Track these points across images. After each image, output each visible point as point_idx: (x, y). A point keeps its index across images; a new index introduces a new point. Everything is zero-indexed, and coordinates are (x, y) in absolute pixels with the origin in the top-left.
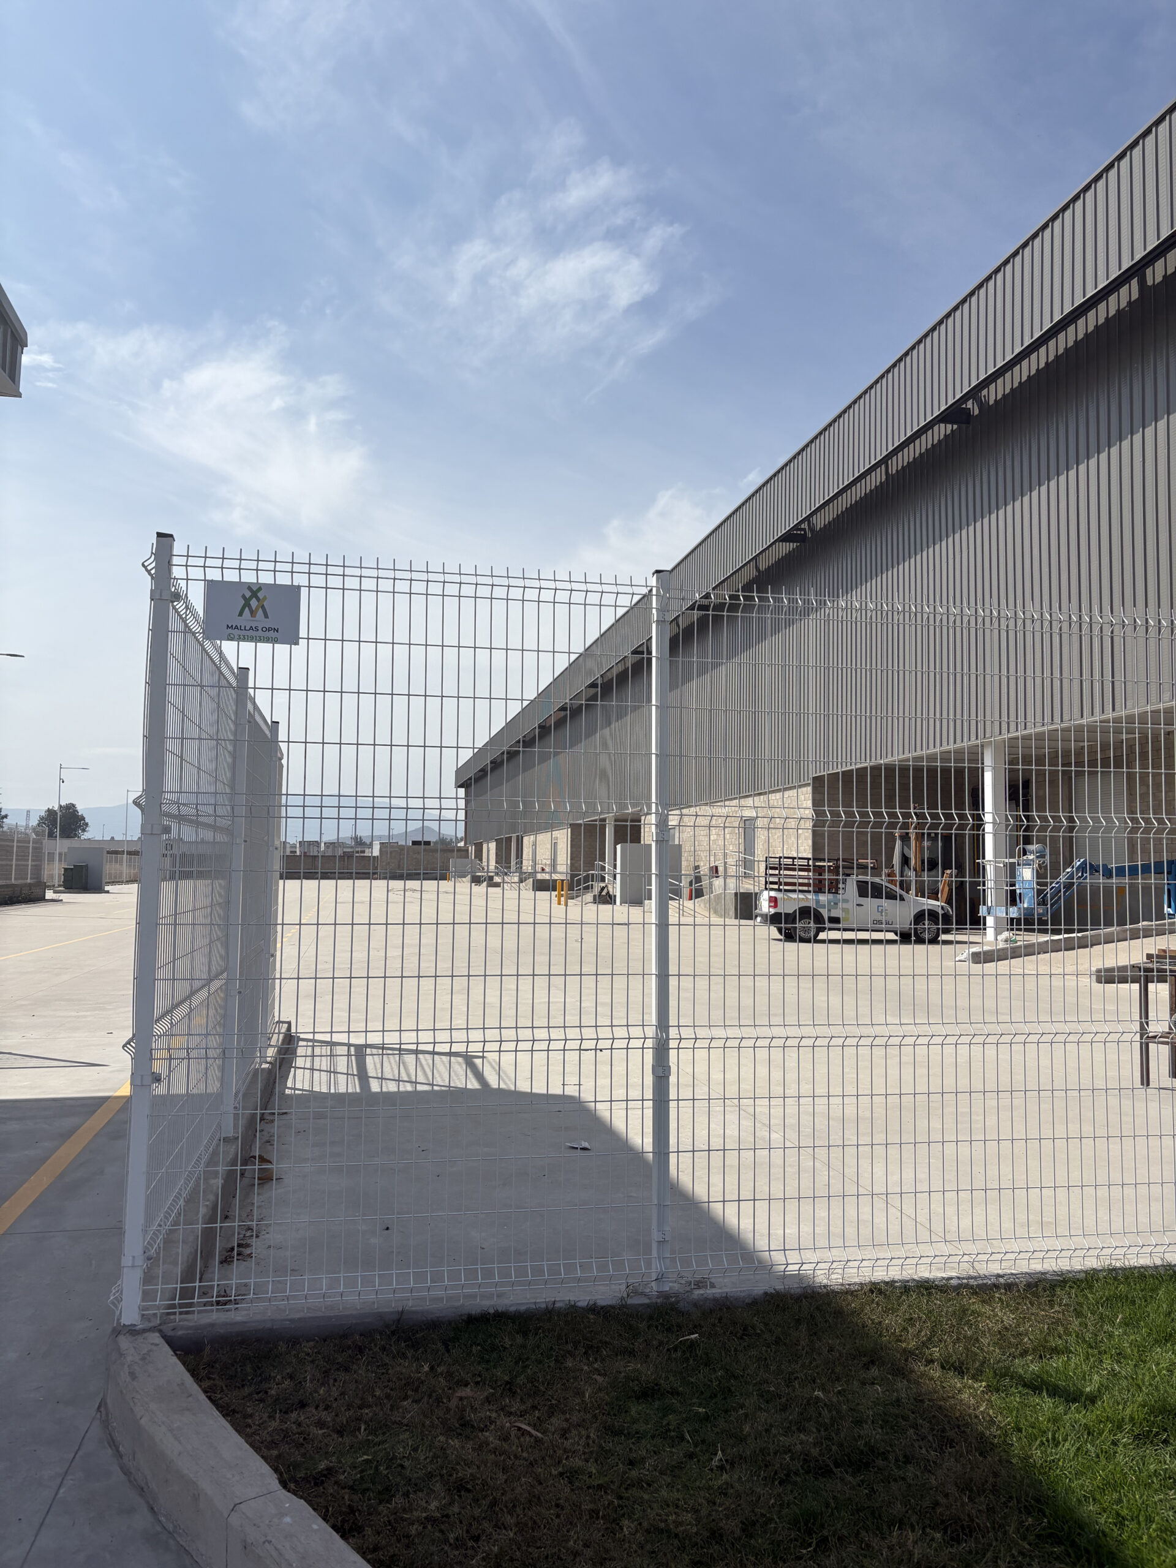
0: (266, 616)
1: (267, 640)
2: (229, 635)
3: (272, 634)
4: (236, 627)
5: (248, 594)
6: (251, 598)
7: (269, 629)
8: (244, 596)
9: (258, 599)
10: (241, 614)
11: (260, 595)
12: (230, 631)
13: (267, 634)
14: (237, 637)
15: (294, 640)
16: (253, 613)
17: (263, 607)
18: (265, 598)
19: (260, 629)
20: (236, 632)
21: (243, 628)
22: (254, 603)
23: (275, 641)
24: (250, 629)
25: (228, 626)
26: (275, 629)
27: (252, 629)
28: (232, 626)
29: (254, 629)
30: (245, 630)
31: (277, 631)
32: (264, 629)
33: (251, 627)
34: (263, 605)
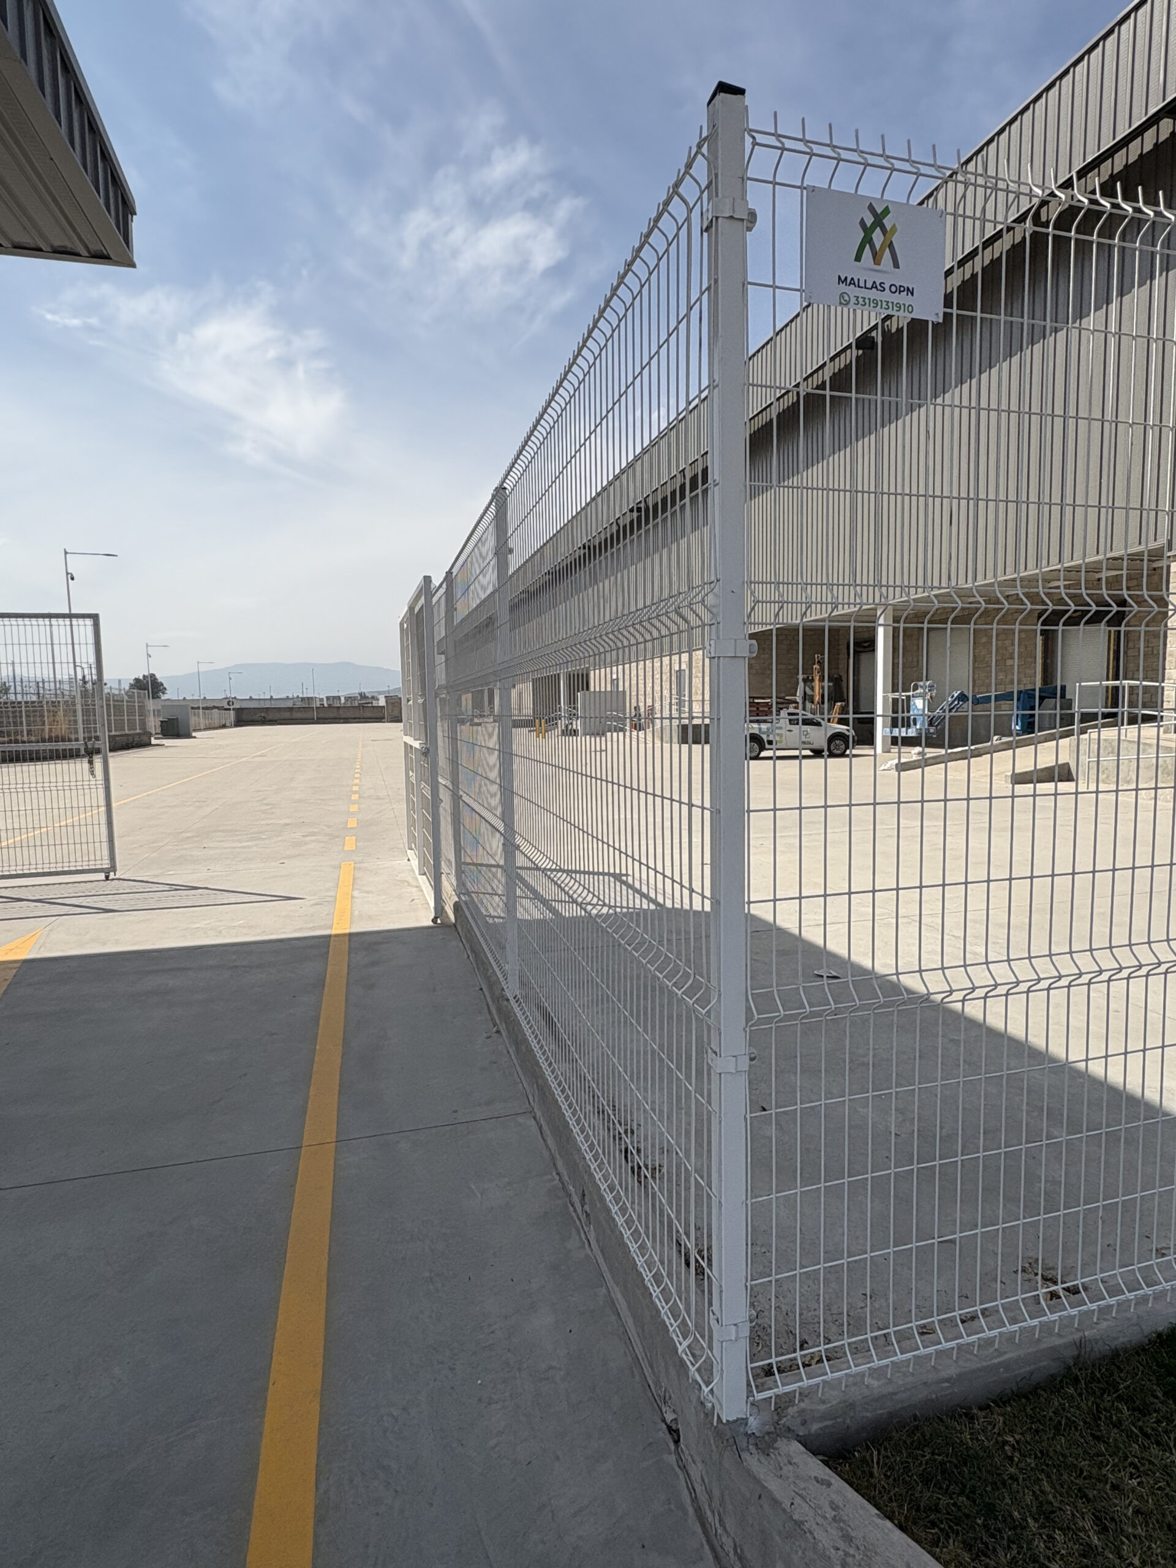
0: (896, 265)
2: (842, 295)
3: (903, 298)
4: (853, 282)
5: (869, 221)
6: (873, 227)
7: (900, 290)
8: (862, 223)
9: (884, 231)
10: (858, 258)
11: (887, 222)
12: (843, 287)
13: (896, 298)
14: (853, 300)
16: (876, 257)
17: (891, 247)
18: (894, 229)
19: (887, 286)
20: (852, 291)
21: (862, 284)
22: (877, 237)
24: (872, 287)
25: (840, 278)
26: (908, 289)
27: (876, 287)
28: (846, 279)
29: (879, 288)
30: (866, 288)
31: (912, 294)
32: (893, 289)
33: (874, 282)
34: (891, 242)
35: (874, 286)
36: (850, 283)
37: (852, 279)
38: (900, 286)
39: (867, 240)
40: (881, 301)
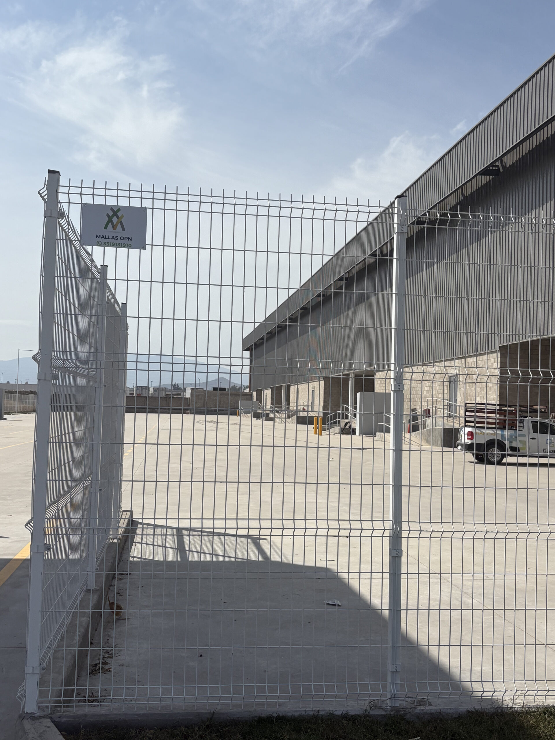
0: (123, 229)
1: (124, 246)
2: (98, 242)
3: (127, 242)
4: (103, 237)
5: (111, 214)
6: (113, 216)
7: (125, 238)
8: (108, 215)
9: (118, 217)
10: (106, 228)
11: (119, 214)
12: (98, 239)
13: (124, 242)
14: (103, 243)
15: (142, 246)
16: (114, 227)
17: (121, 223)
18: (122, 216)
19: (119, 238)
20: (103, 240)
21: (107, 237)
22: (115, 220)
23: (129, 246)
24: (112, 238)
25: (97, 236)
26: (129, 238)
27: (114, 238)
28: (100, 236)
29: (115, 238)
30: (109, 239)
31: (131, 240)
32: (122, 238)
33: (113, 236)
34: (121, 221)
35: (113, 238)
36: (102, 237)
37: (103, 236)
38: (125, 237)
39: (110, 221)
40: (116, 243)
